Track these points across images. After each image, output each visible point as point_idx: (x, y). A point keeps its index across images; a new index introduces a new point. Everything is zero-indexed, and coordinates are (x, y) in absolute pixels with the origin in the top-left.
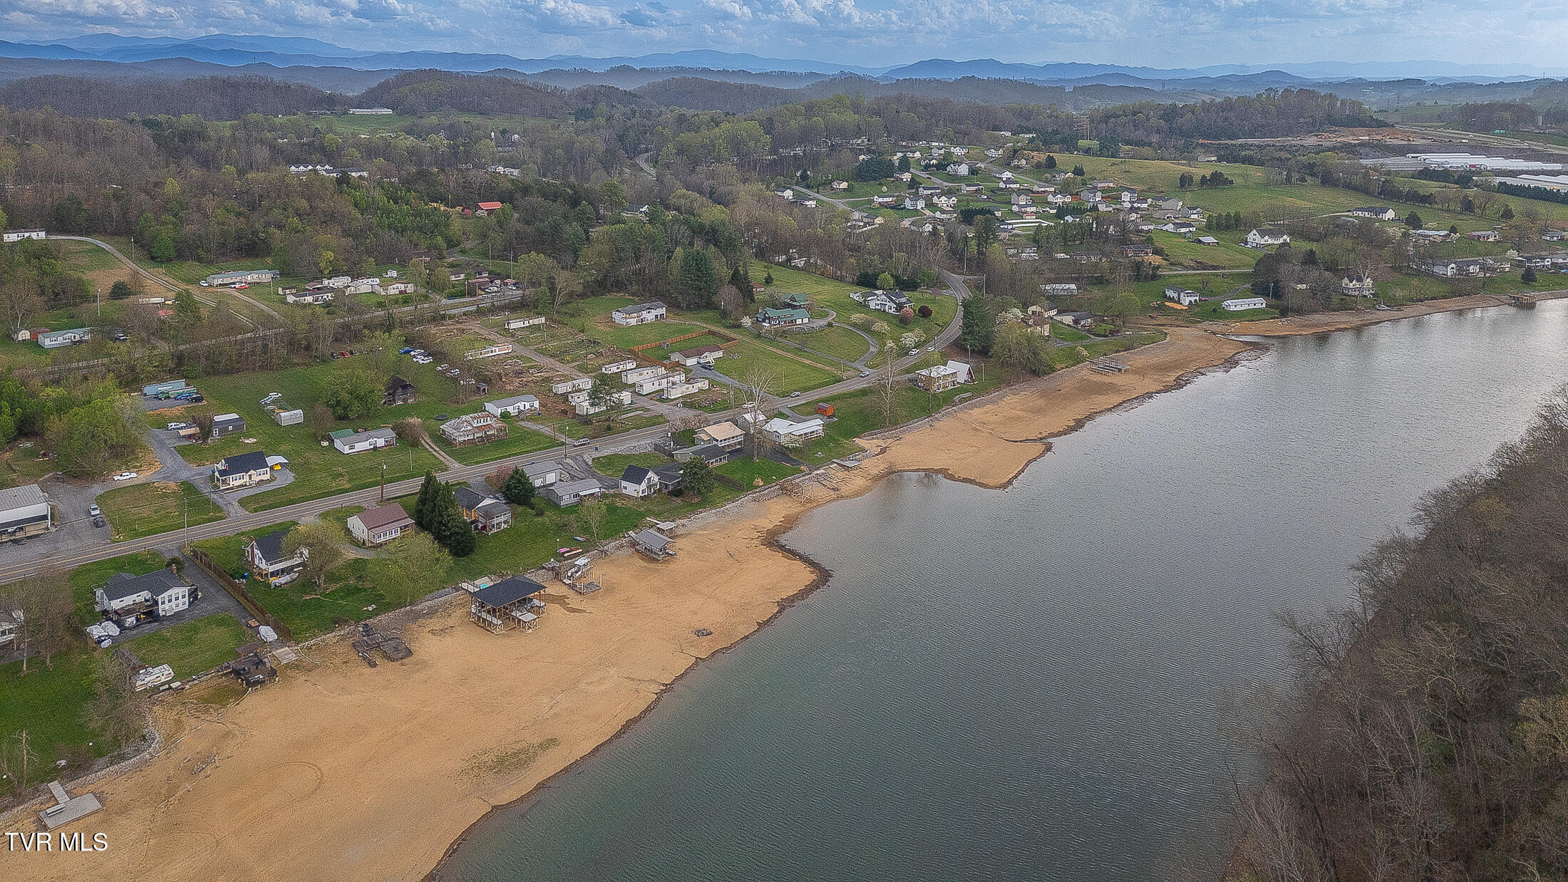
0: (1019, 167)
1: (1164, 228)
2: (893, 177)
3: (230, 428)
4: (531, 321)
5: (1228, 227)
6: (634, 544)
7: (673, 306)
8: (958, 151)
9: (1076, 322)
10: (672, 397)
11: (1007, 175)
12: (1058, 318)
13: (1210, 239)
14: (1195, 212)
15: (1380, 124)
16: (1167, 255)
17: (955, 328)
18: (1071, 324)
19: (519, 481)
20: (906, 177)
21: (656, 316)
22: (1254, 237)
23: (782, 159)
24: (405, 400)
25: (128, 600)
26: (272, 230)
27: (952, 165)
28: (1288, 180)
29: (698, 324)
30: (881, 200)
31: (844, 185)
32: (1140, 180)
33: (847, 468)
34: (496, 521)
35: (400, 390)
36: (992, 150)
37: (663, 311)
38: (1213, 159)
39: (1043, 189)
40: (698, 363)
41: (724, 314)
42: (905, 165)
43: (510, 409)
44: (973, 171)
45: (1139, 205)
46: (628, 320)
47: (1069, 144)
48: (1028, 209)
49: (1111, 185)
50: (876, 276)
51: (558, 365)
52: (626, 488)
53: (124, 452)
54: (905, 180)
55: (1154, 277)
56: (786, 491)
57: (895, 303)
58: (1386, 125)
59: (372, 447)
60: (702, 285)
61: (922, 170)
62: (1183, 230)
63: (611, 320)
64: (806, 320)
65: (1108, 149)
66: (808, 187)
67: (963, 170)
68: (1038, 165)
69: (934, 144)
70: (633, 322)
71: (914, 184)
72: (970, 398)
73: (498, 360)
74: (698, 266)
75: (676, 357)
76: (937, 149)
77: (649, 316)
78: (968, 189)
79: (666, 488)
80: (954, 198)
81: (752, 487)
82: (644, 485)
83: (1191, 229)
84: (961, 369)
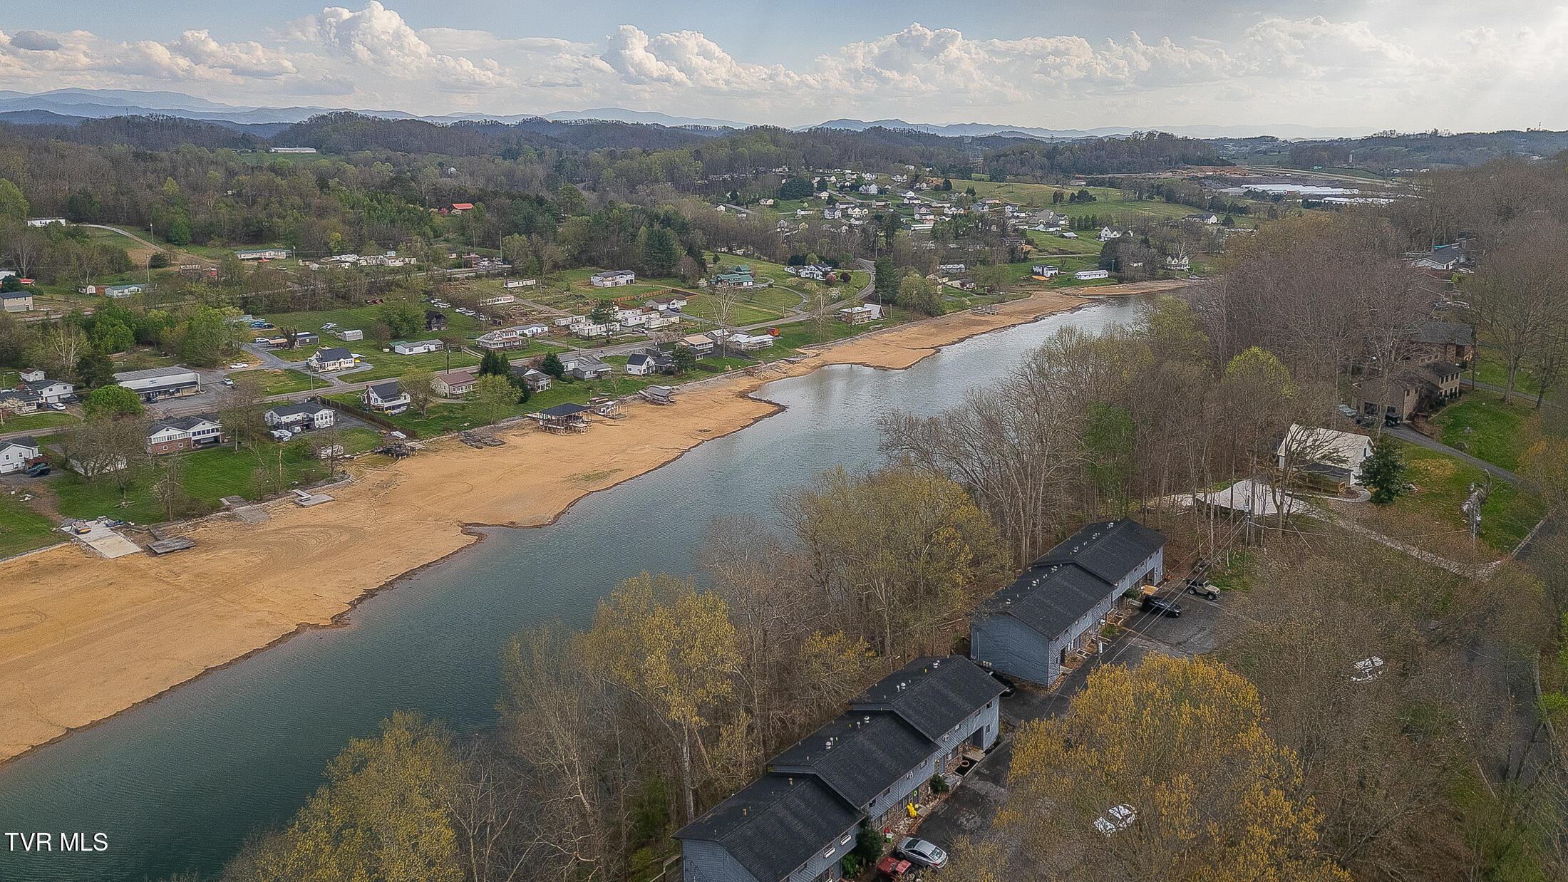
0: (920, 190)
1: (1037, 229)
2: (812, 196)
3: (308, 340)
4: (524, 282)
5: (1086, 228)
6: (644, 398)
7: (641, 275)
8: (868, 176)
9: (962, 285)
10: (652, 327)
11: (911, 194)
12: (949, 283)
13: (1072, 234)
14: (1063, 218)
15: (1224, 163)
16: (1037, 245)
17: (871, 289)
18: (959, 287)
19: (553, 361)
20: (824, 195)
21: (627, 281)
22: (1106, 233)
23: (712, 183)
24: (439, 328)
25: (292, 418)
27: (864, 186)
28: (1140, 198)
29: (662, 286)
30: (803, 213)
31: (770, 202)
32: (1022, 199)
33: (793, 362)
34: (541, 384)
35: (435, 319)
36: (898, 176)
37: (632, 277)
38: (1083, 183)
39: (940, 205)
40: (668, 308)
41: (684, 279)
42: (823, 186)
43: (526, 331)
44: (881, 191)
45: (1018, 214)
46: (604, 283)
47: (965, 173)
48: (928, 217)
49: (997, 202)
50: (805, 257)
51: (554, 310)
52: (630, 370)
53: (233, 353)
54: (823, 198)
55: (1025, 260)
56: (749, 373)
57: (822, 271)
58: (1230, 164)
59: (427, 351)
60: (663, 256)
61: (838, 191)
62: (1051, 229)
63: (591, 284)
64: (750, 283)
65: (996, 176)
66: (737, 204)
67: (873, 189)
68: (937, 188)
69: (847, 171)
70: (609, 284)
71: (831, 201)
72: (881, 328)
73: (503, 306)
74: (659, 243)
75: (650, 304)
76: (851, 176)
77: (622, 280)
78: (877, 204)
79: (661, 370)
80: (865, 210)
81: (723, 371)
82: (644, 367)
83: (1058, 229)
84: (875, 310)
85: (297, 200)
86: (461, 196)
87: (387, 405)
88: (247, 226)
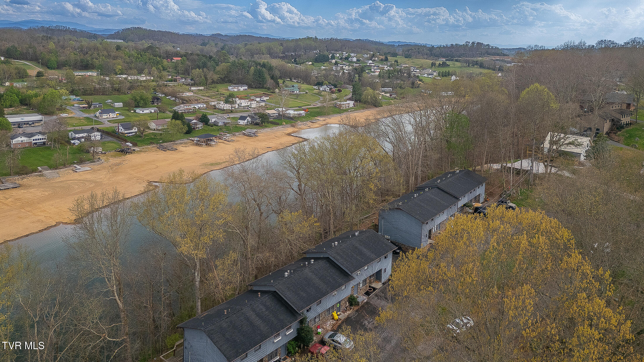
0: (375, 60)
1: (424, 76)
2: (328, 61)
3: (97, 106)
4: (199, 88)
5: (445, 76)
6: (244, 134)
7: (250, 87)
8: (352, 55)
9: (391, 95)
10: (252, 107)
11: (371, 62)
12: (385, 95)
13: (439, 78)
14: (435, 72)
15: (504, 55)
16: (424, 82)
17: (350, 96)
18: (389, 96)
19: (205, 117)
20: (334, 61)
21: (244, 89)
22: (454, 78)
23: (286, 55)
24: (158, 104)
25: (81, 135)
26: (95, 60)
27: (351, 58)
28: (469, 66)
29: (259, 92)
30: (324, 68)
31: (311, 63)
32: (418, 65)
33: (313, 122)
34: (198, 126)
35: (156, 100)
36: (366, 55)
37: (247, 88)
38: (444, 60)
39: (383, 66)
40: (260, 100)
41: (269, 89)
42: (333, 57)
43: (196, 106)
44: (358, 60)
45: (416, 70)
46: (234, 89)
47: (395, 55)
48: (377, 70)
49: (407, 66)
50: (322, 83)
51: (210, 99)
52: (240, 122)
53: (62, 109)
54: (333, 62)
55: (418, 87)
56: (293, 126)
57: (329, 88)
58: (506, 55)
59: (150, 112)
60: (261, 80)
61: (340, 60)
62: (430, 76)
63: (228, 90)
64: (298, 92)
65: (407, 56)
66: (297, 64)
67: (355, 59)
68: (382, 60)
69: (344, 53)
70: (236, 90)
71: (336, 63)
72: (354, 111)
73: (188, 97)
74: (259, 75)
75: (252, 98)
77: (242, 89)
78: (356, 65)
79: (253, 123)
80: (350, 67)
81: (281, 124)
82: (246, 121)
83: (433, 76)
84: (351, 103)
85: (105, 53)
86: (177, 55)
87: (126, 132)
88: (82, 62)
